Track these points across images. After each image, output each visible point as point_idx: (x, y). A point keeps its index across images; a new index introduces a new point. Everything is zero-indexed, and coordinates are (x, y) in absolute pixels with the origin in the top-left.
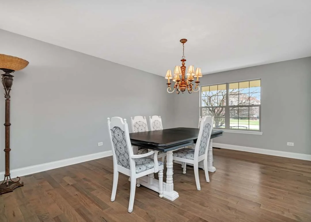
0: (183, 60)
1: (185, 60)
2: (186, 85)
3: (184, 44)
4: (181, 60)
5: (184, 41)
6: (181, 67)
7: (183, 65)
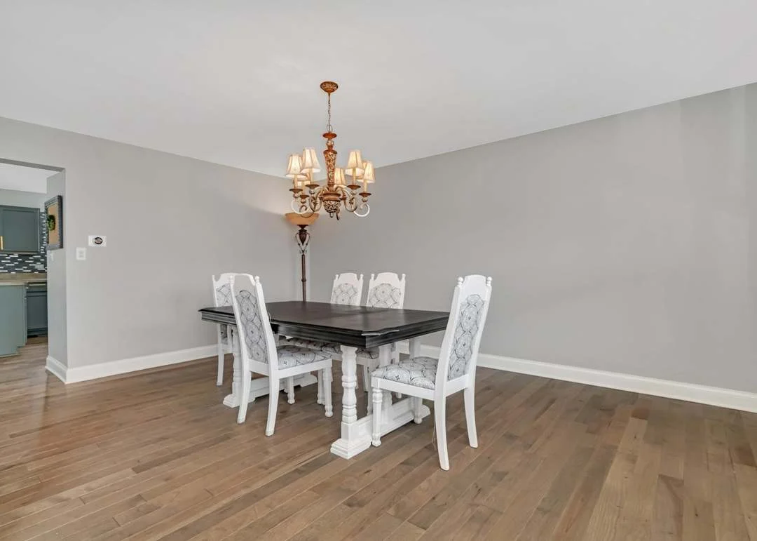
0: (330, 136)
1: (335, 136)
2: (338, 198)
3: (331, 94)
4: (325, 135)
5: (329, 87)
6: (325, 152)
7: (330, 147)
